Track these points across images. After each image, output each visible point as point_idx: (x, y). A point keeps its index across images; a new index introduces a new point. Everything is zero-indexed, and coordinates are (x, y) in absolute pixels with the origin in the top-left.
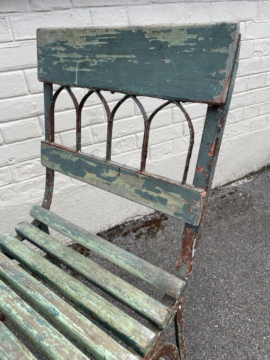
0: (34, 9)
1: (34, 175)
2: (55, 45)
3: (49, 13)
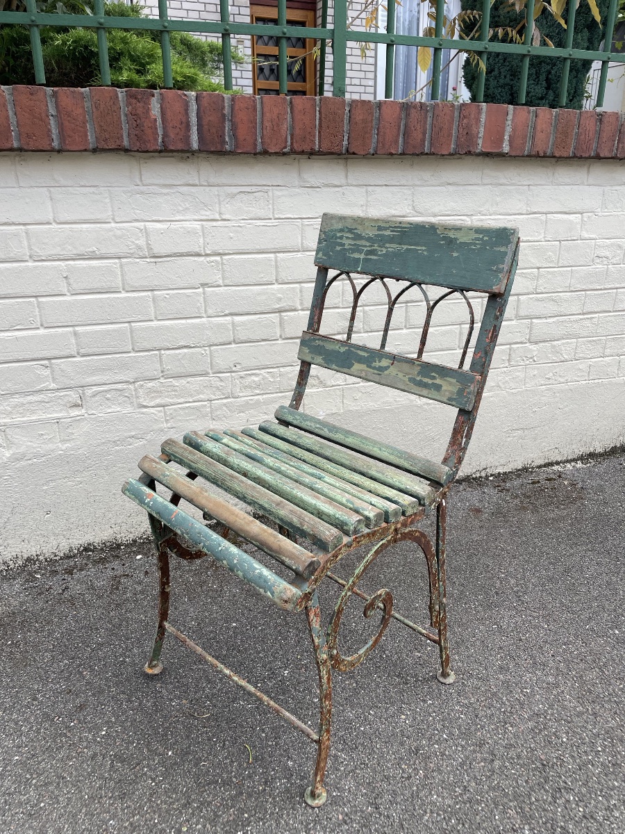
0: (302, 184)
1: (258, 392)
2: (341, 230)
3: (318, 189)
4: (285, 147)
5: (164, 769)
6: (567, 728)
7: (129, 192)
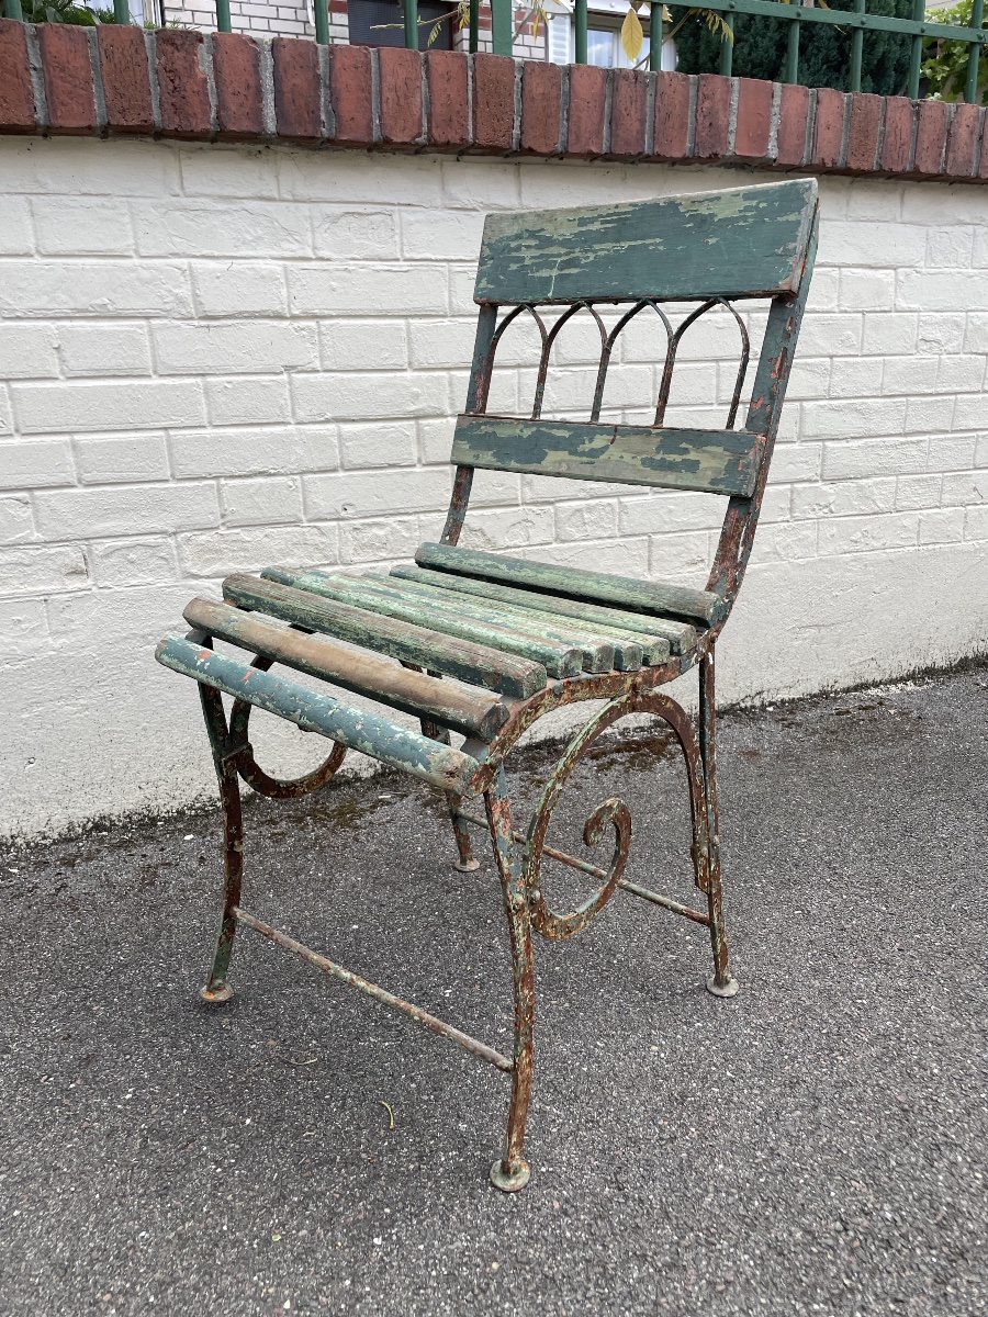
0: (448, 204)
2: (518, 237)
4: (419, 135)
5: (237, 1146)
6: (937, 1054)
7: (162, 206)
